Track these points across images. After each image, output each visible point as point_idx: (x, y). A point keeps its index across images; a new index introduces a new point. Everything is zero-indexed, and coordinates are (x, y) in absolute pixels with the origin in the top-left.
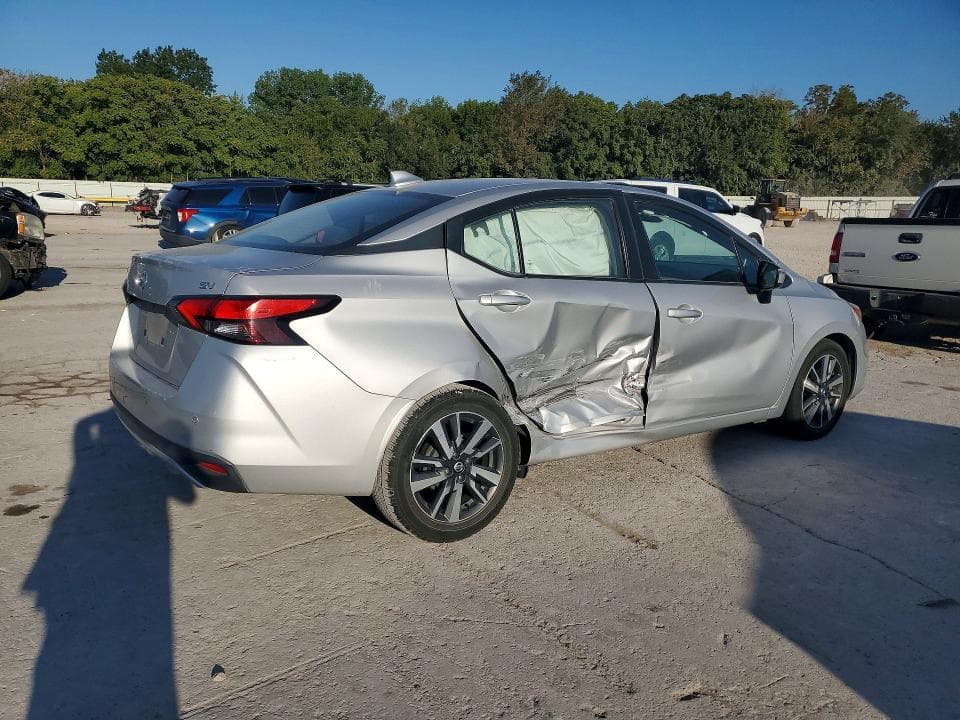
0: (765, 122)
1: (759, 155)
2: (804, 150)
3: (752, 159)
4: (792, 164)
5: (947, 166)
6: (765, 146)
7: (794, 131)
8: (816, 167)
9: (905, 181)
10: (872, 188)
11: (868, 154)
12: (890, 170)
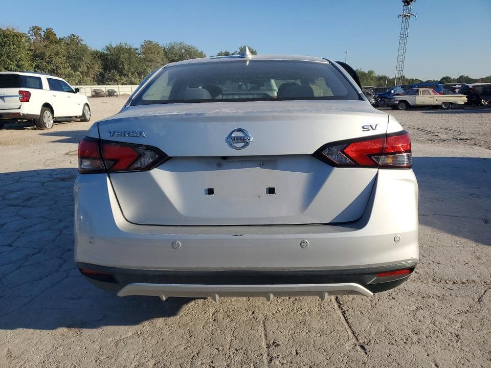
0: (14, 44)
1: (15, 63)
2: (39, 61)
3: (12, 65)
4: (35, 68)
5: (110, 71)
6: (18, 57)
7: (31, 50)
8: (49, 70)
9: (94, 78)
10: (80, 82)
11: (74, 64)
12: (86, 73)
